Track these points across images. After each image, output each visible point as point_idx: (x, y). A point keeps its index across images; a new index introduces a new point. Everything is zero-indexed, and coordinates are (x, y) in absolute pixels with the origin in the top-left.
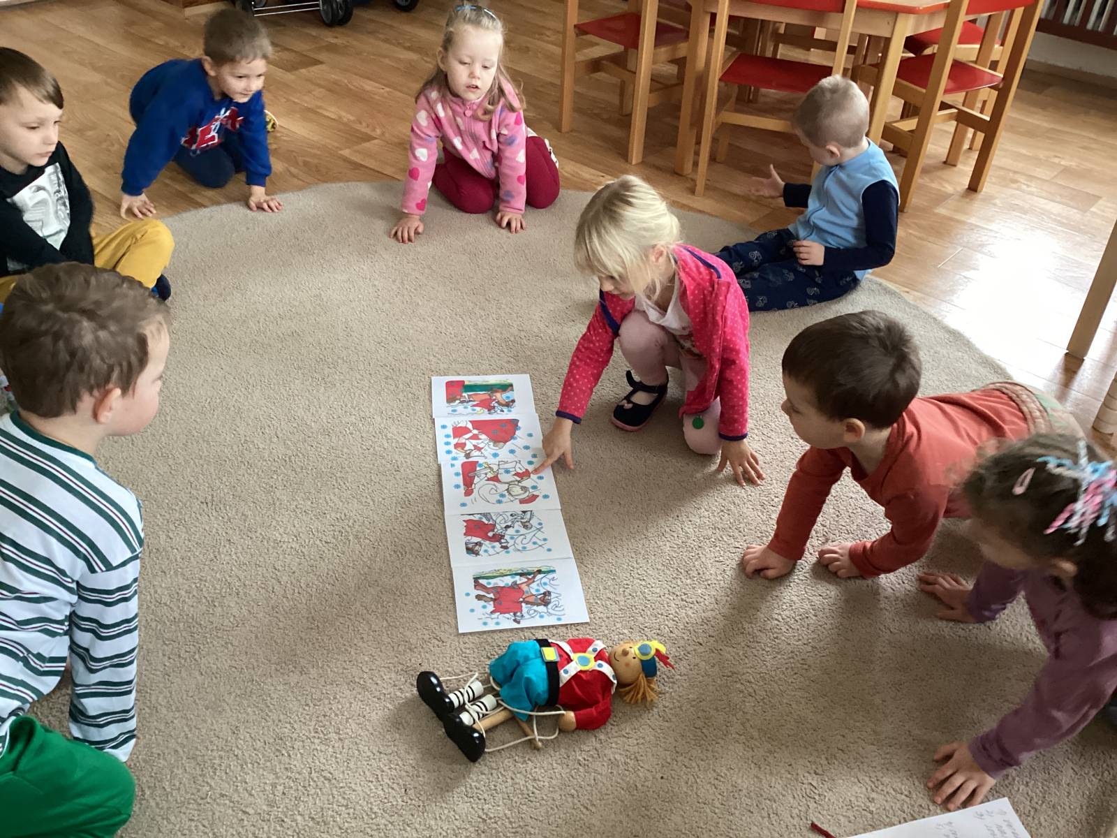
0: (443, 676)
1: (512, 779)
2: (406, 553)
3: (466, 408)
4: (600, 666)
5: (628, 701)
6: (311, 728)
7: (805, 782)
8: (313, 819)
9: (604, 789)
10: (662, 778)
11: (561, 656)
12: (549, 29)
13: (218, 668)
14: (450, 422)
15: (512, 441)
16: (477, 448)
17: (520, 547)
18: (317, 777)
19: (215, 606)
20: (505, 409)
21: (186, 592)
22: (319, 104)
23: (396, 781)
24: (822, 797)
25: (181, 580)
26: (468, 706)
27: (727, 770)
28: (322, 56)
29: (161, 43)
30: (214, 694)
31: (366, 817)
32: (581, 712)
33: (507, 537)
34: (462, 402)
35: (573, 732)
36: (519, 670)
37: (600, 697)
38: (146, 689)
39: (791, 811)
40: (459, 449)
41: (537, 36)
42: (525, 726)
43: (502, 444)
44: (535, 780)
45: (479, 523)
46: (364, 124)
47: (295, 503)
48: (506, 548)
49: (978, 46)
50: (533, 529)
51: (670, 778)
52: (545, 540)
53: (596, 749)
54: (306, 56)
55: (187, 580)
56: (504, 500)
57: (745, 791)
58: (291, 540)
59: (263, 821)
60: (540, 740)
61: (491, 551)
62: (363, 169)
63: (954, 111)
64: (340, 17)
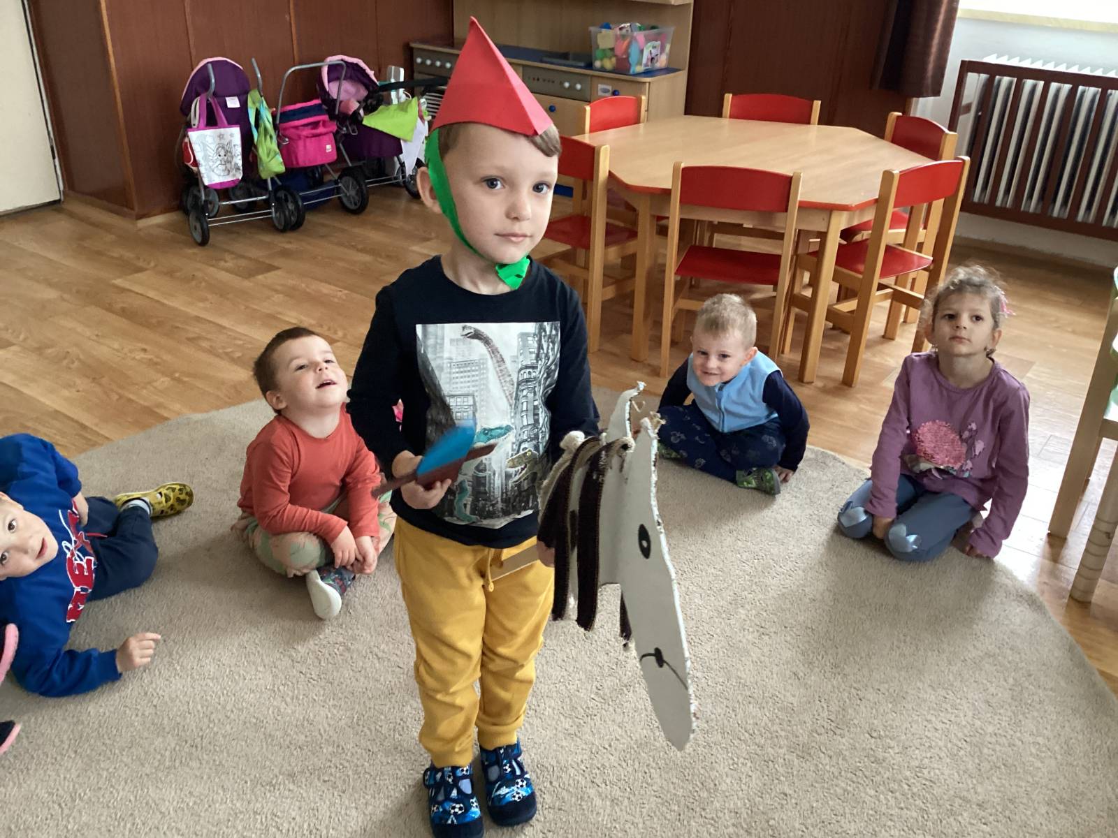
22: (279, 309)
28: (278, 262)
29: (115, 255)
54: (261, 262)
63: (889, 290)
64: (293, 224)
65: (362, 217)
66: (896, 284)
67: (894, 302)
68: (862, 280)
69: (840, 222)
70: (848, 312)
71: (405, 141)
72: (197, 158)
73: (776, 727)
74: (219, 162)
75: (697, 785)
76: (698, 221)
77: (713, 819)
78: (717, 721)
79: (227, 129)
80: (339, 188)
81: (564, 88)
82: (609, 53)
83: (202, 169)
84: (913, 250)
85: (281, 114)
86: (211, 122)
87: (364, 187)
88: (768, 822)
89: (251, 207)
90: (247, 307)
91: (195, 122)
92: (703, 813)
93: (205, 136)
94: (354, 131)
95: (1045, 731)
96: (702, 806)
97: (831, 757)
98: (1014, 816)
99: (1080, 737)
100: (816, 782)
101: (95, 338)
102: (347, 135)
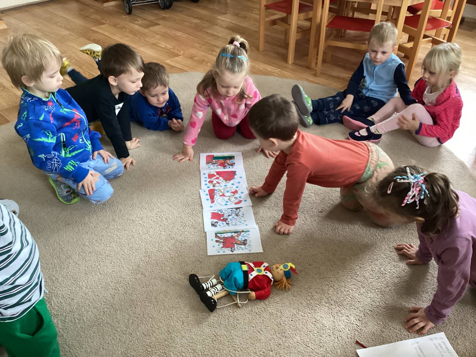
0: (200, 276)
1: (228, 319)
2: (186, 226)
3: (214, 166)
4: (266, 273)
5: (278, 288)
6: (145, 297)
7: (354, 323)
8: (144, 334)
9: (267, 324)
10: (292, 320)
11: (249, 268)
12: (256, 8)
13: (107, 272)
14: (207, 172)
15: (233, 180)
16: (218, 183)
17: (234, 224)
18: (147, 317)
19: (107, 246)
20: (231, 167)
21: (96, 241)
22: (158, 42)
23: (179, 319)
24: (361, 330)
25: (94, 236)
26: (210, 288)
27: (320, 318)
28: (160, 22)
29: (94, 18)
30: (106, 282)
31: (166, 334)
32: (258, 292)
33: (229, 220)
34: (212, 164)
35: (254, 300)
36: (232, 274)
37: (266, 286)
38: (78, 280)
39: (347, 336)
40: (211, 183)
41: (251, 12)
42: (234, 297)
43: (229, 181)
44: (237, 320)
45: (218, 214)
46: (176, 50)
47: (141, 205)
48: (228, 224)
49: (441, 10)
50: (240, 216)
51: (295, 321)
52: (245, 221)
53: (264, 308)
54: (153, 22)
55: (96, 236)
56: (227, 203)
57: (328, 327)
58: (139, 220)
59: (124, 334)
60: (240, 304)
61: (222, 225)
62: (175, 68)
63: (431, 39)
64: (168, 6)
65: (199, 4)
68: (416, 31)
69: (408, 2)
70: (410, 48)
84: (444, 19)
90: (144, 40)
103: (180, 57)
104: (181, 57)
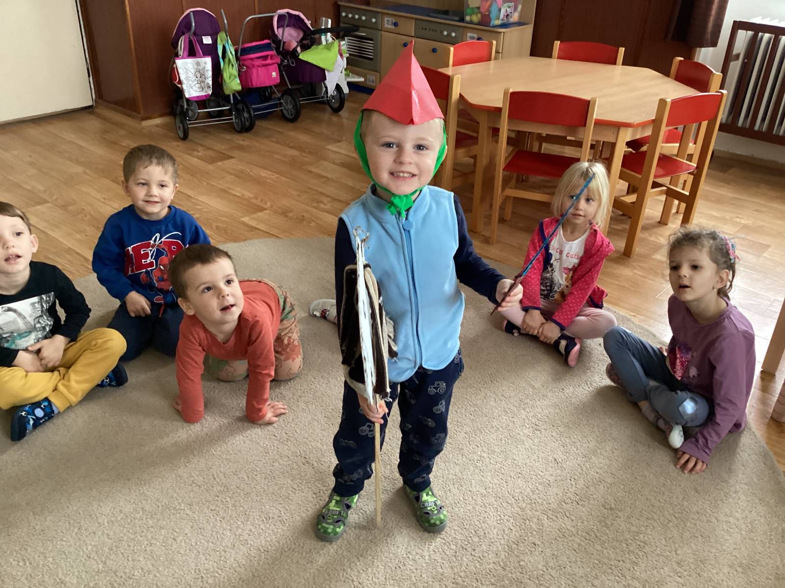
22: (230, 186)
28: (233, 153)
29: (124, 144)
46: (259, 200)
49: (678, 145)
54: (222, 153)
62: (256, 230)
63: (665, 188)
64: (247, 127)
65: (296, 124)
66: (670, 184)
67: (668, 197)
68: (640, 179)
69: (627, 136)
70: (631, 203)
71: (328, 71)
72: (181, 79)
73: (535, 496)
74: (196, 82)
75: (471, 532)
76: (529, 133)
77: (479, 557)
78: (493, 488)
79: (203, 59)
80: (281, 103)
81: (443, 35)
82: (476, 10)
83: (184, 87)
84: (684, 159)
85: (241, 49)
86: (192, 53)
87: (298, 103)
88: (519, 562)
89: (220, 114)
90: (208, 183)
91: (181, 53)
92: (473, 553)
93: (187, 63)
94: (293, 63)
95: (737, 514)
96: (473, 547)
97: (572, 520)
98: (702, 573)
99: (762, 520)
100: (560, 537)
101: (103, 200)
102: (288, 66)
103: (265, 212)
104: (267, 211)
